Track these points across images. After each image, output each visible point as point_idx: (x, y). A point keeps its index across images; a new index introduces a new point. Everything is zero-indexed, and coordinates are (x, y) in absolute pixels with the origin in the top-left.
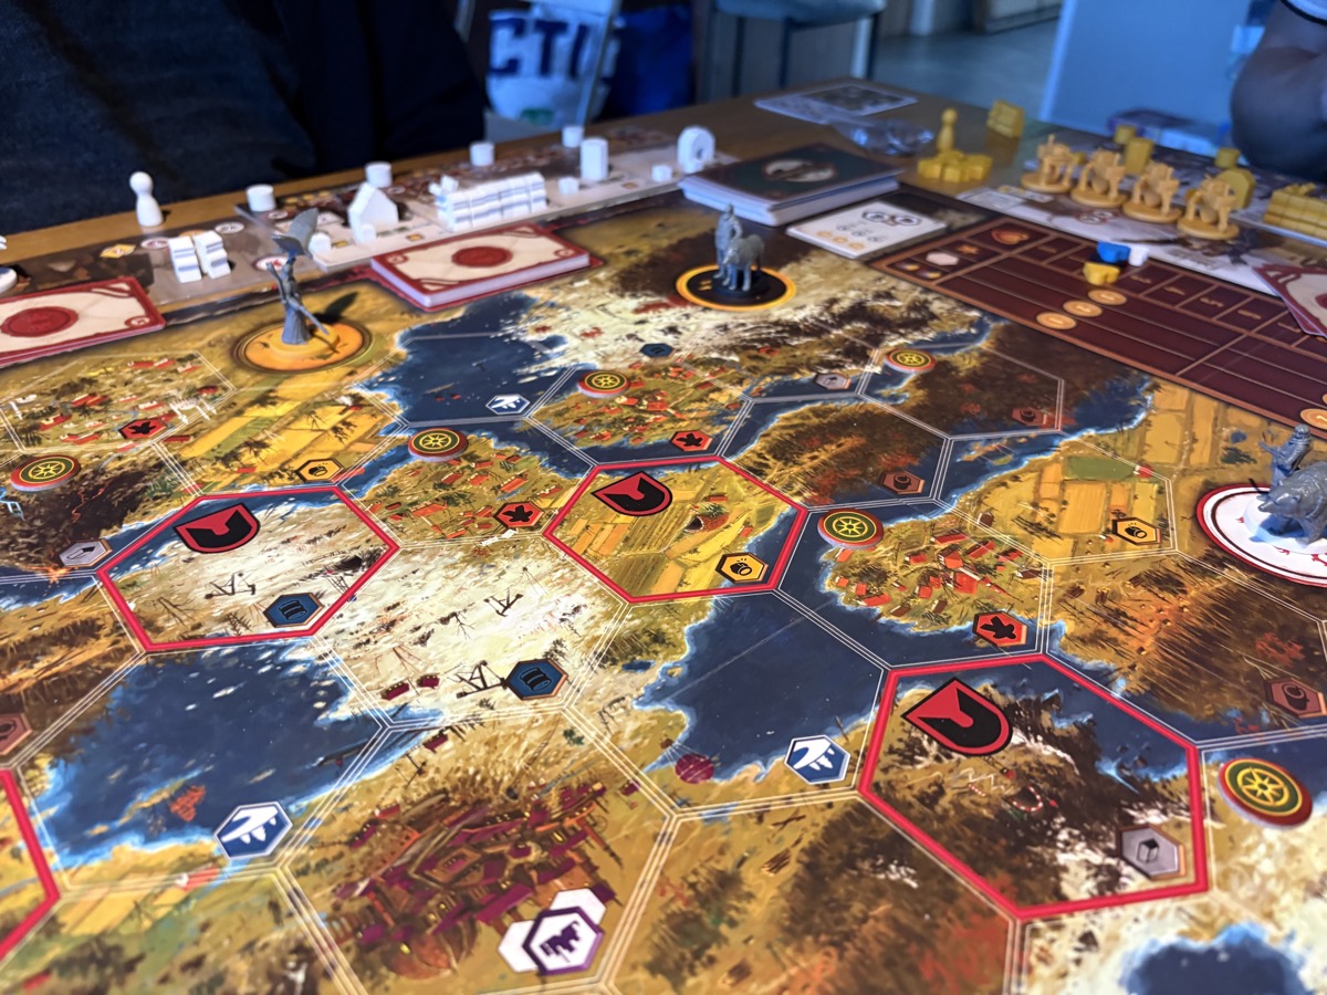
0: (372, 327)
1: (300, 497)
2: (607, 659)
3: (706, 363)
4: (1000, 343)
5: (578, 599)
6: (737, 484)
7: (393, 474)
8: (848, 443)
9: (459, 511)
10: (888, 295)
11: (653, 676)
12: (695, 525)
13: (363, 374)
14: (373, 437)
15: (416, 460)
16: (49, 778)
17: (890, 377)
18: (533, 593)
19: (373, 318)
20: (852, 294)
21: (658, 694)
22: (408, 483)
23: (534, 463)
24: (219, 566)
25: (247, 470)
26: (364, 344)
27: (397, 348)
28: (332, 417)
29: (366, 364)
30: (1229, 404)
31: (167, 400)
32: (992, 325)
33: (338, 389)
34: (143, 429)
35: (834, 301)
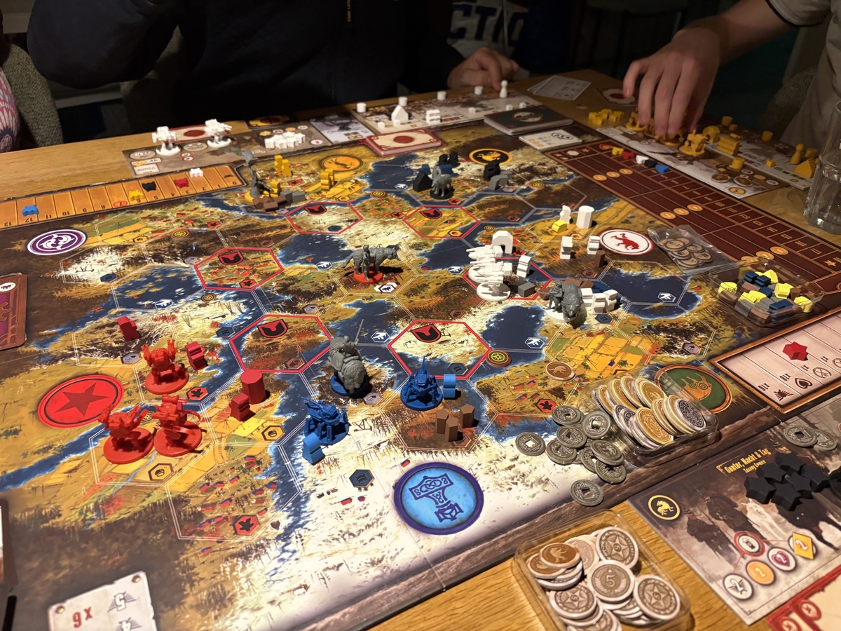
0: (364, 160)
1: (338, 204)
2: (412, 247)
3: (468, 180)
4: (573, 184)
5: (408, 235)
6: (463, 214)
7: (364, 202)
8: (502, 207)
9: (381, 212)
10: (544, 164)
11: (423, 251)
12: (446, 222)
13: (359, 174)
14: (360, 191)
15: (372, 199)
16: (279, 252)
17: (528, 189)
18: (396, 232)
19: (364, 157)
20: (531, 163)
21: (421, 255)
22: (368, 204)
23: (405, 203)
24: (316, 217)
25: (324, 196)
26: (360, 165)
27: (371, 167)
28: (348, 185)
29: (360, 171)
30: (638, 208)
31: (300, 176)
32: (575, 177)
33: (351, 178)
34: (294, 183)
35: (523, 164)
